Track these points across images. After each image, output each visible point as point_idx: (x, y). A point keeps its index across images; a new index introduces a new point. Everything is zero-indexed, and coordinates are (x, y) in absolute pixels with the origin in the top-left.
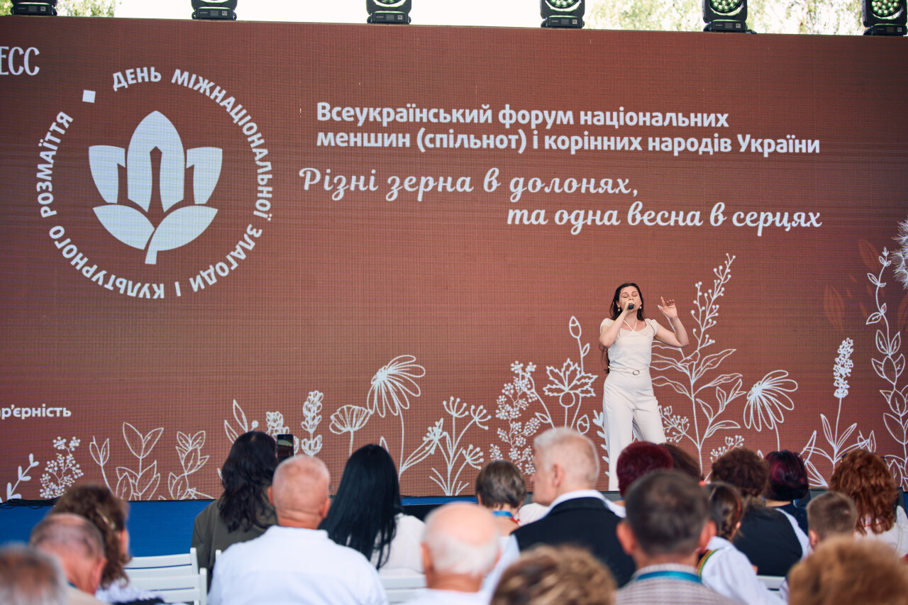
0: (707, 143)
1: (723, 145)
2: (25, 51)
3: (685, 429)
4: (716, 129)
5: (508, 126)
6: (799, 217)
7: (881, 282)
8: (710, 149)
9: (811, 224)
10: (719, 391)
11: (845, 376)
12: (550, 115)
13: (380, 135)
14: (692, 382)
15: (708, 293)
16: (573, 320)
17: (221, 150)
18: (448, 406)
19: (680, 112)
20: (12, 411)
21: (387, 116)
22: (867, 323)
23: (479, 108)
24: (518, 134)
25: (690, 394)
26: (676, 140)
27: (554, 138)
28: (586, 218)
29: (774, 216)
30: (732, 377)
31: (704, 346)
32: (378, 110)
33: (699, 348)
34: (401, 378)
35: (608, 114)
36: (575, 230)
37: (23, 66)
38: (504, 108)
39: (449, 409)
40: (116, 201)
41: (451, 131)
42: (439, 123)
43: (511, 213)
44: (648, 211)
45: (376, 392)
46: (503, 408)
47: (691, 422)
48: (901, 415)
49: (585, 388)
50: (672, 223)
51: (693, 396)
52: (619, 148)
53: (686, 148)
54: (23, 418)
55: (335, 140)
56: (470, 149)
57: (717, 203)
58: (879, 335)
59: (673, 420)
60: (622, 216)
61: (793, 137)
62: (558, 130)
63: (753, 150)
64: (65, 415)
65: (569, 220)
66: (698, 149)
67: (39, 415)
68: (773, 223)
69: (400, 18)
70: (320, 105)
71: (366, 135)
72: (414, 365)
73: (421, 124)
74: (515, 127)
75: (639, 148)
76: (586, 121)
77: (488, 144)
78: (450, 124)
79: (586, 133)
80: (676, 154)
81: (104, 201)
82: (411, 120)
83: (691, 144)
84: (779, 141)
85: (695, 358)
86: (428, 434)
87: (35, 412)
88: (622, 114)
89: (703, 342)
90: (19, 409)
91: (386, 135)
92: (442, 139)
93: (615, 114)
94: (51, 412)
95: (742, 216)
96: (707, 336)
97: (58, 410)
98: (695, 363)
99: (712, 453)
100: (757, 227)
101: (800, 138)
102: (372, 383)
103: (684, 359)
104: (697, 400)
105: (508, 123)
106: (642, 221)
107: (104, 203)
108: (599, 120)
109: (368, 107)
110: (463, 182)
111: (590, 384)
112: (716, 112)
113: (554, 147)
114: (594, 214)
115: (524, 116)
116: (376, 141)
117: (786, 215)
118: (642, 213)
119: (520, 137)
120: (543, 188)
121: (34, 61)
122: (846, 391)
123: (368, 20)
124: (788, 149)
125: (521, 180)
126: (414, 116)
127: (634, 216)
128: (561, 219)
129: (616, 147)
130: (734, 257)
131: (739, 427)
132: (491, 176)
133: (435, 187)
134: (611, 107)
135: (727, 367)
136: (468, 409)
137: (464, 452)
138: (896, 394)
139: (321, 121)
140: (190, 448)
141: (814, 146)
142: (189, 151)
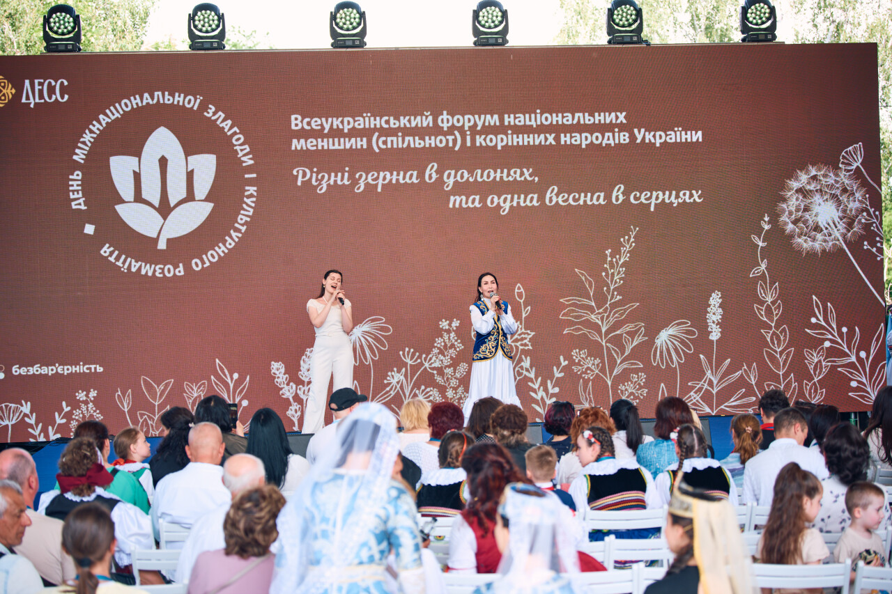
0: (609, 136)
1: (622, 138)
2: (56, 82)
3: (598, 368)
4: (616, 125)
5: (445, 129)
6: (684, 194)
7: (762, 243)
8: (611, 142)
9: (694, 200)
10: (625, 337)
11: (717, 322)
12: (480, 118)
13: (342, 140)
14: (603, 330)
15: (616, 259)
17: (215, 156)
18: (404, 355)
19: (586, 112)
20: (57, 368)
21: (347, 124)
22: (751, 276)
23: (422, 115)
24: (454, 135)
25: (602, 340)
26: (584, 135)
27: (483, 137)
28: (512, 200)
29: (664, 194)
30: (636, 326)
31: (613, 301)
32: (340, 119)
33: (609, 303)
34: (372, 334)
35: (527, 116)
36: (504, 211)
37: (55, 94)
38: (442, 115)
39: (405, 357)
40: (132, 200)
41: (400, 134)
42: (390, 128)
43: (452, 198)
44: (562, 193)
47: (603, 362)
48: (778, 350)
50: (581, 202)
51: (604, 341)
52: (537, 143)
53: (592, 141)
54: (65, 374)
55: (306, 143)
56: (415, 148)
57: (617, 185)
58: (761, 285)
59: (587, 361)
60: (541, 198)
61: (680, 129)
62: (487, 130)
63: (647, 141)
64: (98, 371)
65: (499, 203)
66: (602, 142)
67: (78, 371)
68: (664, 199)
69: (357, 43)
70: (293, 117)
71: (331, 140)
72: (383, 324)
73: (375, 129)
74: (452, 129)
75: (554, 143)
76: (509, 122)
77: (430, 144)
78: (399, 129)
79: (510, 132)
80: (584, 146)
81: (123, 200)
82: (367, 126)
83: (596, 138)
84: (668, 133)
85: (605, 311)
86: (388, 378)
87: (74, 369)
88: (538, 116)
89: (612, 299)
90: (62, 367)
91: (347, 139)
92: (392, 141)
93: (533, 116)
94: (87, 369)
95: (638, 195)
96: (615, 293)
97: (93, 367)
98: (606, 315)
99: (620, 388)
100: (650, 203)
101: (686, 130)
103: (597, 312)
104: (607, 344)
105: (445, 126)
106: (557, 202)
107: (122, 201)
108: (520, 121)
109: (332, 117)
110: (411, 176)
112: (616, 111)
113: (484, 144)
114: (519, 198)
115: (458, 120)
116: (339, 145)
117: (674, 193)
118: (557, 195)
119: (456, 137)
120: (468, 178)
121: (63, 90)
122: (719, 334)
123: (332, 45)
124: (676, 139)
125: (453, 172)
126: (370, 123)
127: (551, 198)
128: (492, 202)
129: (534, 143)
130: (637, 229)
131: (642, 366)
132: (431, 170)
133: (391, 180)
134: (530, 111)
135: (631, 318)
136: (420, 357)
137: (418, 392)
138: (774, 333)
139: (295, 130)
141: (698, 136)
142: (189, 158)
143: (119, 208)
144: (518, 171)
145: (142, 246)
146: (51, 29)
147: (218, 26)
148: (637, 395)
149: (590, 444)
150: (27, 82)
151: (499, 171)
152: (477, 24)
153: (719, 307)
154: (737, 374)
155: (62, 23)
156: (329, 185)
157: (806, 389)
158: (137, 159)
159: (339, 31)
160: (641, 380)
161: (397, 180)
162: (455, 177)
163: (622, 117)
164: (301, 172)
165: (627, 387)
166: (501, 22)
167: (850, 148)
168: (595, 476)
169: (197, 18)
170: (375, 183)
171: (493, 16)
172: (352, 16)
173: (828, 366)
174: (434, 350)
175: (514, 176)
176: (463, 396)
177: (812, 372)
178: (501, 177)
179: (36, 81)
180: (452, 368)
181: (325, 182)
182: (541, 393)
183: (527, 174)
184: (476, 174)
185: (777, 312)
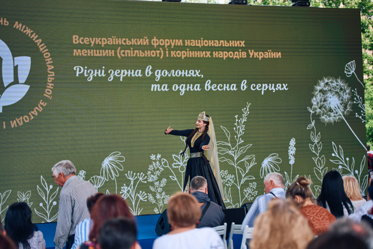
0: (236, 54)
1: (243, 54)
3: (233, 180)
4: (240, 48)
5: (155, 47)
6: (279, 86)
7: (313, 111)
8: (238, 57)
9: (284, 89)
10: (246, 163)
11: (293, 154)
12: (173, 42)
13: (101, 51)
14: (235, 159)
15: (240, 120)
19: (225, 40)
21: (104, 41)
23: (143, 38)
24: (160, 50)
26: (224, 52)
27: (175, 52)
28: (186, 88)
30: (251, 156)
32: (100, 39)
33: (237, 144)
34: (114, 162)
36: (182, 93)
38: (153, 38)
41: (132, 49)
42: (126, 45)
44: (214, 84)
45: (104, 170)
47: (236, 177)
48: (321, 168)
50: (224, 89)
51: (236, 165)
52: (201, 56)
55: (81, 52)
56: (140, 57)
57: (244, 80)
58: (312, 133)
59: (228, 176)
61: (271, 51)
62: (177, 48)
63: (255, 57)
66: (233, 57)
68: (268, 88)
70: (74, 37)
71: (95, 51)
72: (120, 156)
73: (119, 45)
74: (159, 46)
75: (210, 56)
76: (188, 44)
77: (147, 55)
78: (131, 46)
79: (188, 49)
80: (224, 59)
82: (114, 43)
83: (230, 55)
84: (265, 53)
85: (236, 149)
88: (202, 41)
89: (239, 142)
91: (103, 51)
92: (128, 53)
93: (199, 41)
96: (241, 139)
98: (236, 151)
99: (244, 190)
100: (261, 90)
101: (273, 51)
102: (102, 165)
103: (232, 149)
104: (238, 167)
105: (155, 45)
106: (211, 89)
108: (193, 44)
109: (95, 38)
110: (138, 73)
112: (240, 40)
113: (175, 56)
114: (190, 86)
115: (162, 42)
116: (100, 54)
117: (273, 85)
118: (211, 85)
119: (161, 51)
120: (168, 74)
122: (294, 161)
124: (269, 57)
125: (160, 71)
126: (116, 41)
127: (207, 87)
130: (250, 104)
131: (254, 178)
132: (148, 69)
133: (127, 74)
134: (197, 38)
135: (249, 152)
136: (136, 175)
137: (138, 195)
138: (318, 159)
139: (75, 44)
140: (24, 199)
141: (279, 55)
142: (15, 58)
144: (193, 71)
148: (252, 194)
151: (183, 71)
153: (294, 147)
156: (94, 77)
160: (254, 186)
161: (131, 75)
162: (161, 74)
163: (243, 44)
164: (78, 69)
165: (248, 190)
167: (350, 63)
170: (119, 76)
174: (148, 172)
175: (191, 74)
176: (165, 197)
178: (185, 75)
180: (158, 182)
181: (92, 75)
183: (197, 73)
184: (172, 73)
185: (320, 148)
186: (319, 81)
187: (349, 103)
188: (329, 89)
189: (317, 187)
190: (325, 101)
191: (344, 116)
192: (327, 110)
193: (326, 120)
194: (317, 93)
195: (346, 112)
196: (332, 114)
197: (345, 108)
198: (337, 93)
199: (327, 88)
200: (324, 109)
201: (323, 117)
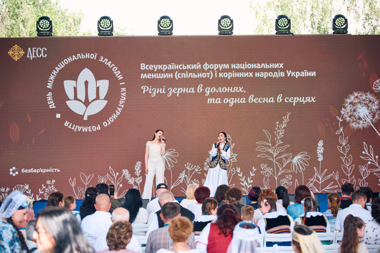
0: (276, 74)
1: (281, 74)
2: (42, 49)
3: (271, 172)
4: (279, 69)
5: (206, 70)
6: (308, 99)
7: (341, 119)
8: (277, 76)
9: (312, 101)
10: (284, 159)
11: (321, 153)
12: (221, 66)
13: (162, 74)
14: (274, 156)
15: (281, 126)
16: (228, 136)
17: (108, 81)
19: (266, 63)
20: (40, 170)
21: (165, 67)
22: (336, 134)
23: (196, 64)
26: (265, 73)
27: (222, 73)
28: (234, 100)
29: (299, 98)
30: (288, 155)
31: (279, 144)
32: (161, 65)
34: (170, 157)
35: (241, 65)
36: (231, 105)
37: (41, 54)
38: (205, 64)
39: (187, 167)
40: (73, 99)
41: (187, 72)
42: (183, 69)
43: (209, 100)
44: (255, 98)
46: (206, 166)
48: (348, 166)
49: (233, 159)
50: (264, 102)
51: (274, 161)
52: (245, 76)
53: (268, 76)
54: (44, 172)
55: (147, 76)
56: (193, 78)
57: (280, 94)
58: (340, 137)
59: (267, 169)
60: (247, 100)
61: (306, 71)
62: (224, 70)
63: (292, 76)
64: (58, 171)
65: (229, 102)
66: (273, 76)
67: (49, 171)
68: (299, 101)
69: (169, 33)
70: (142, 64)
71: (157, 74)
72: (175, 152)
73: (176, 70)
74: (209, 70)
75: (252, 76)
76: (233, 67)
77: (200, 76)
78: (186, 70)
79: (233, 71)
80: (265, 78)
81: (69, 99)
82: (173, 68)
83: (271, 74)
84: (301, 72)
85: (275, 148)
86: (180, 176)
88: (246, 65)
90: (43, 169)
91: (164, 74)
92: (183, 75)
93: (243, 65)
94: (53, 170)
95: (288, 99)
96: (280, 140)
97: (56, 169)
99: (281, 181)
100: (293, 102)
101: (309, 71)
103: (272, 148)
104: (276, 162)
105: (206, 69)
106: (254, 101)
108: (238, 67)
109: (158, 65)
110: (191, 90)
111: (235, 157)
112: (279, 63)
113: (222, 76)
114: (237, 100)
115: (212, 66)
116: (161, 76)
117: (303, 98)
118: (253, 98)
119: (210, 73)
120: (216, 91)
121: (45, 52)
122: (322, 158)
123: (158, 34)
124: (304, 75)
125: (209, 88)
126: (174, 67)
127: (251, 100)
128: (226, 101)
129: (244, 76)
130: (290, 113)
131: (290, 172)
132: (200, 87)
133: (183, 91)
134: (243, 63)
136: (193, 167)
137: (193, 182)
138: (346, 158)
139: (142, 70)
140: (103, 181)
141: (314, 74)
142: (97, 81)
143: (67, 102)
144: (237, 88)
145: (77, 119)
146: (40, 26)
147: (110, 26)
148: (288, 184)
149: (266, 205)
150: (29, 49)
151: (229, 88)
152: (220, 25)
153: (322, 147)
154: (330, 175)
155: (45, 24)
156: (156, 94)
157: (360, 182)
158: (75, 82)
159: (162, 28)
160: (290, 178)
161: (186, 91)
162: (210, 90)
163: (281, 66)
164: (145, 88)
165: (284, 181)
166: (230, 25)
167: (377, 81)
168: (268, 219)
169: (101, 22)
170: (176, 92)
171: (227, 22)
172: (167, 22)
173: (369, 173)
175: (235, 90)
177: (362, 175)
178: (230, 91)
179: (33, 49)
181: (155, 92)
182: (245, 183)
183: (241, 90)
184: (219, 89)
185: (347, 149)
186: (350, 95)
187: (377, 112)
188: (359, 101)
189: (344, 180)
190: (354, 111)
191: (372, 123)
192: (357, 119)
193: (355, 126)
194: (347, 104)
195: (374, 120)
196: (361, 122)
197: (374, 116)
198: (366, 104)
199: (357, 100)
200: (353, 118)
201: (353, 124)
